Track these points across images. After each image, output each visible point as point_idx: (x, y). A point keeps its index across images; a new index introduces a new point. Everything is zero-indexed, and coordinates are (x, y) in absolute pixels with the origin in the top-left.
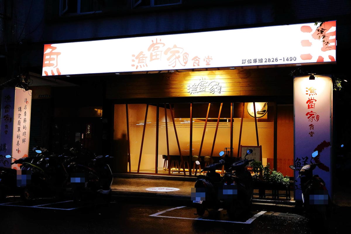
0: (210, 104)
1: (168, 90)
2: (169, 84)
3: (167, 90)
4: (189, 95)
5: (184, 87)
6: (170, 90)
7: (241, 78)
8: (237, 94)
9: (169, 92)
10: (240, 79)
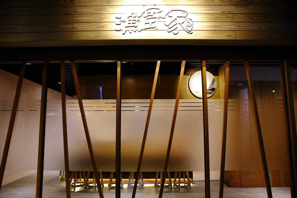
0: (159, 62)
1: (71, 26)
2: (73, 13)
3: (67, 26)
4: (119, 36)
5: (107, 20)
6: (75, 25)
7: (235, 5)
8: (229, 36)
9: (73, 31)
10: (233, 7)
